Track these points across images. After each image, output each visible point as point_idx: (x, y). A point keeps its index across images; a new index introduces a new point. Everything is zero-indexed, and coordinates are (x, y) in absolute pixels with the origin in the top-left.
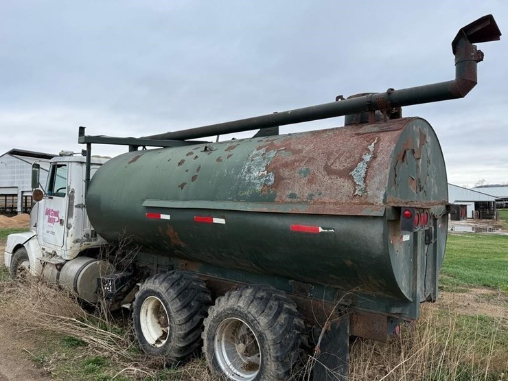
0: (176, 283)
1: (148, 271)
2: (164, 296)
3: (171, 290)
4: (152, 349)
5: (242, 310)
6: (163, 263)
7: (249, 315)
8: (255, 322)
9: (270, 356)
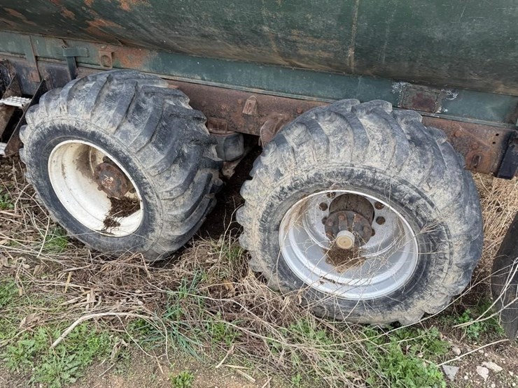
0: (133, 106)
1: (14, 70)
2: (113, 141)
3: (128, 126)
4: (102, 240)
5: (379, 176)
6: (49, 52)
7: (402, 187)
8: (422, 201)
9: (450, 263)
